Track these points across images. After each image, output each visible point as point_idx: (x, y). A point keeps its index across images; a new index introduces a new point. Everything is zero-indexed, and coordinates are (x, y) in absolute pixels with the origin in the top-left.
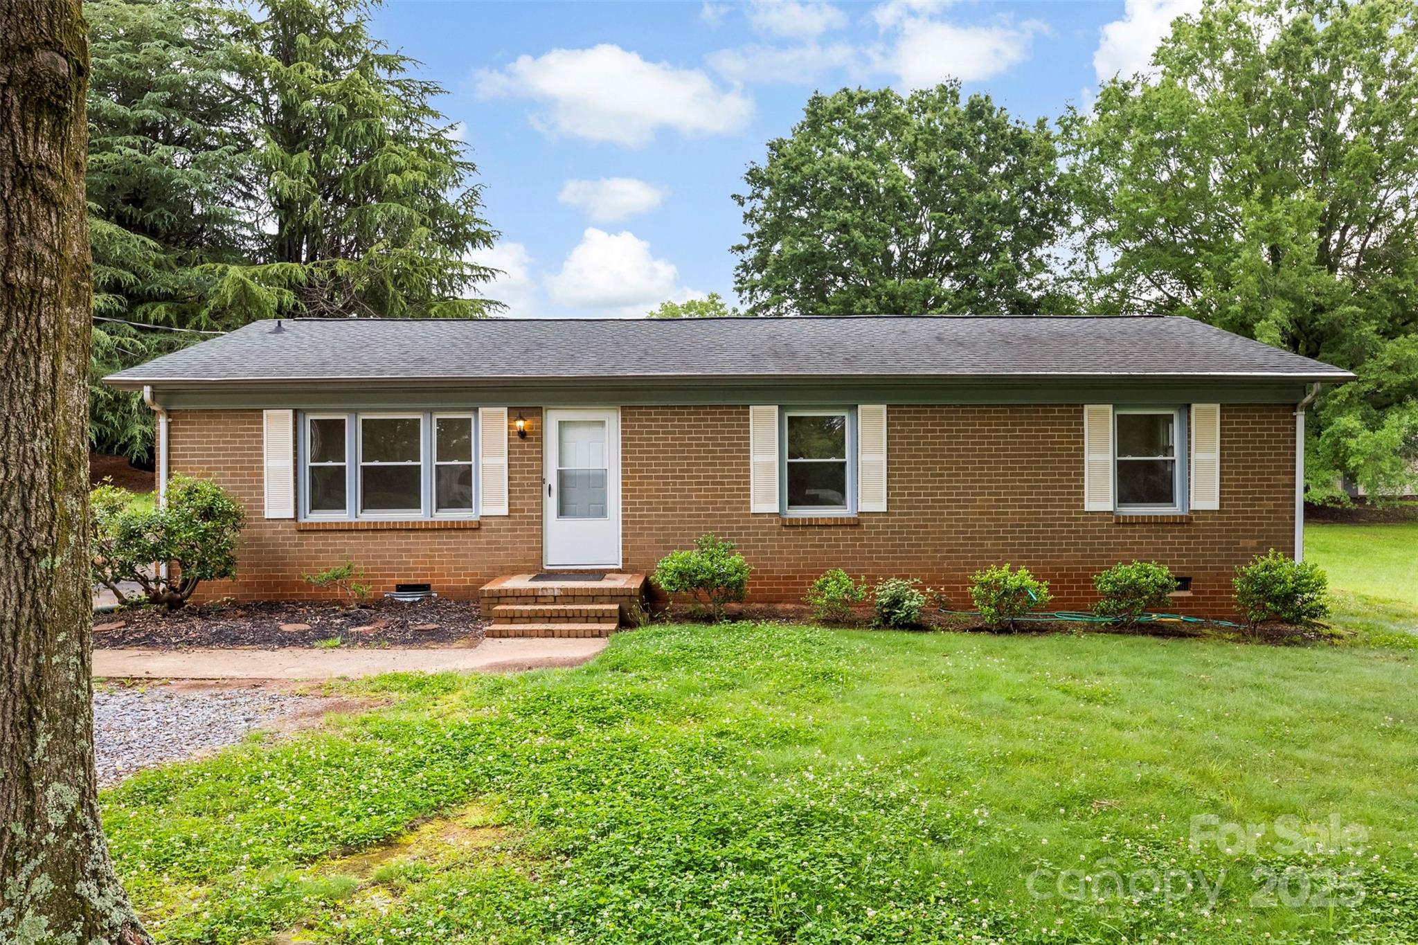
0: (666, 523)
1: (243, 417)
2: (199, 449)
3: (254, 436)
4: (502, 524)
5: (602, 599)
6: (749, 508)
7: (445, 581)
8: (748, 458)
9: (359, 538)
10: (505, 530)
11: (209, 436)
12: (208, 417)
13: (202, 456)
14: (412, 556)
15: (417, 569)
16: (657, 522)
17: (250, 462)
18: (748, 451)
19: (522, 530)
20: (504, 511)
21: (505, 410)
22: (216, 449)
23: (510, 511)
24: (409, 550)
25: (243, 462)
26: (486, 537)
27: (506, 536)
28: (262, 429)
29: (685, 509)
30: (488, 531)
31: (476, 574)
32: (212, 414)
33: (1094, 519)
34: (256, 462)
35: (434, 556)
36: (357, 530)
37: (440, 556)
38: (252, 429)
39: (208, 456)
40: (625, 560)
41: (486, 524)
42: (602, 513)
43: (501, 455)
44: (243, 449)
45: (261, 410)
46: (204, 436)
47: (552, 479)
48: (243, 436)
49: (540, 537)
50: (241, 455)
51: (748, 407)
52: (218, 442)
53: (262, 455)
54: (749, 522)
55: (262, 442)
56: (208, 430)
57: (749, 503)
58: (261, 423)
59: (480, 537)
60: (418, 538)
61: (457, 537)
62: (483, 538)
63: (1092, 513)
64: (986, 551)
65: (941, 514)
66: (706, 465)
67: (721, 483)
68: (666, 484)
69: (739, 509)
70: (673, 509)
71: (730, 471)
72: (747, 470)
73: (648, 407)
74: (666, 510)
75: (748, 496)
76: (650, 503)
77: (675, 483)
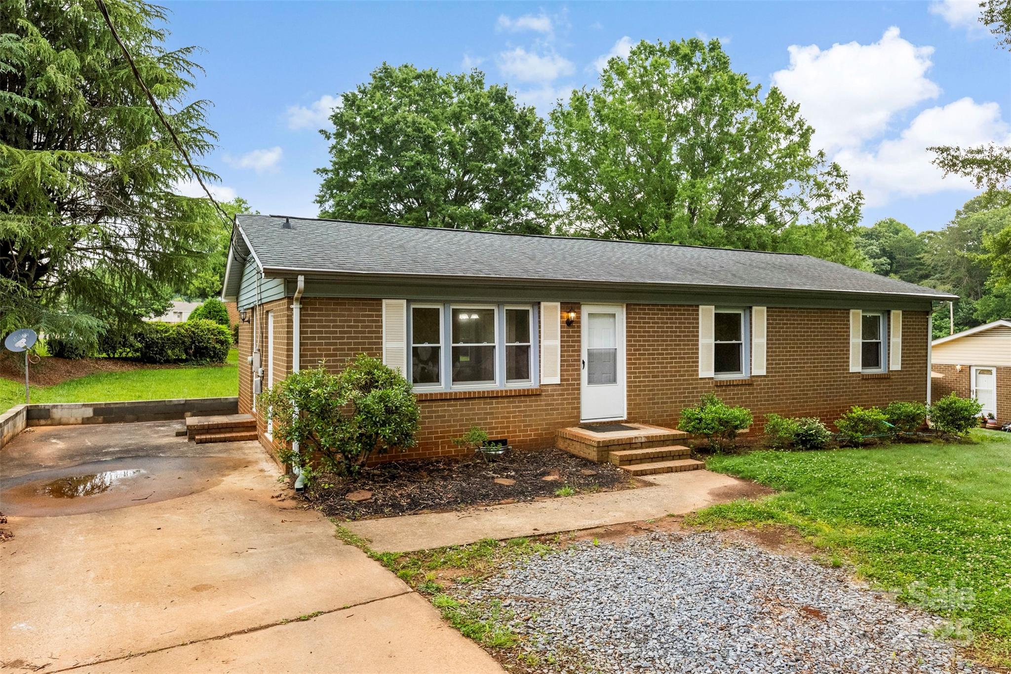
0: (653, 386)
1: (364, 304)
2: (326, 332)
3: (373, 321)
4: (555, 390)
5: (668, 443)
6: (697, 375)
7: (517, 436)
8: (698, 340)
9: (456, 405)
10: (557, 395)
11: (335, 321)
12: (335, 304)
13: (329, 338)
14: (493, 418)
15: (497, 428)
16: (648, 386)
17: (370, 343)
18: (698, 336)
19: (568, 394)
20: (557, 380)
21: (558, 304)
22: (341, 332)
23: (562, 380)
24: (492, 413)
25: (364, 343)
26: (544, 400)
27: (557, 400)
28: (381, 316)
29: (664, 376)
30: (546, 396)
31: (537, 430)
32: (338, 301)
33: (853, 377)
34: (375, 343)
35: (509, 417)
36: (455, 399)
37: (513, 417)
38: (372, 316)
39: (334, 338)
40: (629, 414)
41: (545, 391)
42: (614, 381)
43: (556, 338)
44: (364, 332)
45: (381, 300)
46: (331, 321)
47: (584, 357)
48: (364, 321)
49: (578, 398)
50: (362, 338)
51: (698, 306)
52: (343, 327)
53: (381, 338)
54: (698, 384)
55: (381, 327)
56: (334, 315)
57: (697, 371)
58: (381, 310)
59: (541, 401)
60: (497, 403)
61: (526, 401)
62: (542, 403)
63: (853, 373)
64: (810, 398)
65: (790, 376)
66: (675, 345)
67: (684, 358)
68: (653, 359)
69: (692, 375)
70: (657, 376)
71: (688, 349)
72: (698, 349)
73: (644, 305)
74: (653, 377)
75: (697, 366)
76: (644, 372)
77: (658, 359)
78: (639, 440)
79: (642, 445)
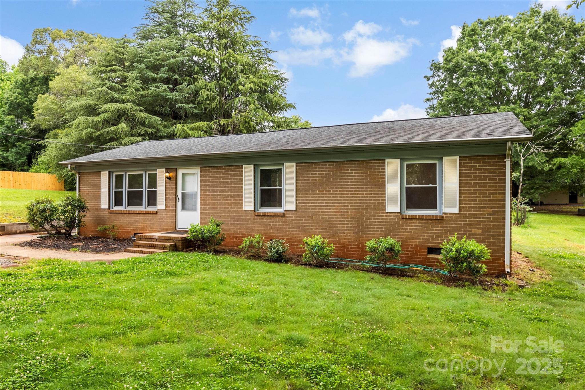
0: (214, 213)
1: (96, 174)
4: (163, 212)
5: (170, 241)
6: (243, 208)
7: (147, 232)
8: (242, 187)
10: (164, 214)
13: (87, 187)
15: (139, 228)
16: (211, 213)
18: (242, 184)
19: (169, 214)
21: (164, 169)
23: (166, 207)
24: (138, 221)
27: (165, 217)
29: (221, 208)
30: (159, 214)
32: (89, 173)
33: (391, 216)
35: (144, 224)
36: (125, 213)
38: (98, 178)
41: (158, 212)
42: (195, 209)
43: (163, 186)
45: (100, 172)
46: (87, 181)
47: (179, 195)
48: (96, 181)
49: (175, 217)
50: (96, 187)
51: (242, 166)
53: (100, 187)
54: (243, 213)
55: (100, 183)
56: (89, 179)
57: (243, 205)
58: (100, 176)
59: (156, 216)
60: (140, 217)
61: (151, 216)
62: (158, 217)
63: (389, 213)
65: (319, 212)
66: (228, 190)
67: (233, 197)
68: (214, 197)
69: (239, 208)
70: (217, 208)
71: (236, 192)
72: (242, 192)
73: (209, 167)
74: (214, 208)
75: (242, 203)
76: (209, 205)
77: (217, 197)
78: (155, 237)
79: (157, 240)
